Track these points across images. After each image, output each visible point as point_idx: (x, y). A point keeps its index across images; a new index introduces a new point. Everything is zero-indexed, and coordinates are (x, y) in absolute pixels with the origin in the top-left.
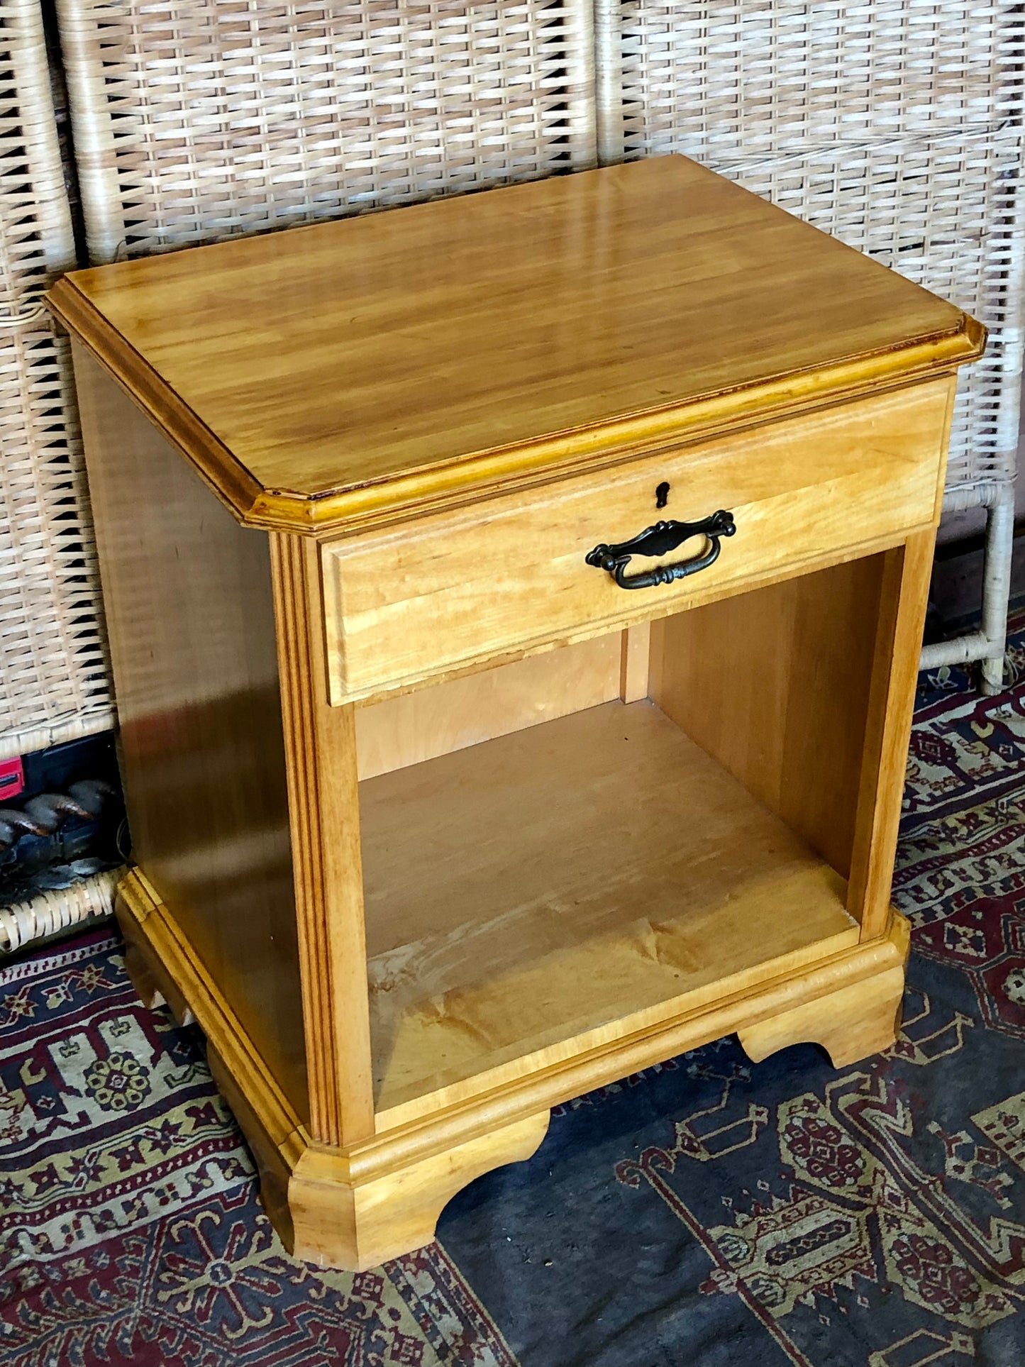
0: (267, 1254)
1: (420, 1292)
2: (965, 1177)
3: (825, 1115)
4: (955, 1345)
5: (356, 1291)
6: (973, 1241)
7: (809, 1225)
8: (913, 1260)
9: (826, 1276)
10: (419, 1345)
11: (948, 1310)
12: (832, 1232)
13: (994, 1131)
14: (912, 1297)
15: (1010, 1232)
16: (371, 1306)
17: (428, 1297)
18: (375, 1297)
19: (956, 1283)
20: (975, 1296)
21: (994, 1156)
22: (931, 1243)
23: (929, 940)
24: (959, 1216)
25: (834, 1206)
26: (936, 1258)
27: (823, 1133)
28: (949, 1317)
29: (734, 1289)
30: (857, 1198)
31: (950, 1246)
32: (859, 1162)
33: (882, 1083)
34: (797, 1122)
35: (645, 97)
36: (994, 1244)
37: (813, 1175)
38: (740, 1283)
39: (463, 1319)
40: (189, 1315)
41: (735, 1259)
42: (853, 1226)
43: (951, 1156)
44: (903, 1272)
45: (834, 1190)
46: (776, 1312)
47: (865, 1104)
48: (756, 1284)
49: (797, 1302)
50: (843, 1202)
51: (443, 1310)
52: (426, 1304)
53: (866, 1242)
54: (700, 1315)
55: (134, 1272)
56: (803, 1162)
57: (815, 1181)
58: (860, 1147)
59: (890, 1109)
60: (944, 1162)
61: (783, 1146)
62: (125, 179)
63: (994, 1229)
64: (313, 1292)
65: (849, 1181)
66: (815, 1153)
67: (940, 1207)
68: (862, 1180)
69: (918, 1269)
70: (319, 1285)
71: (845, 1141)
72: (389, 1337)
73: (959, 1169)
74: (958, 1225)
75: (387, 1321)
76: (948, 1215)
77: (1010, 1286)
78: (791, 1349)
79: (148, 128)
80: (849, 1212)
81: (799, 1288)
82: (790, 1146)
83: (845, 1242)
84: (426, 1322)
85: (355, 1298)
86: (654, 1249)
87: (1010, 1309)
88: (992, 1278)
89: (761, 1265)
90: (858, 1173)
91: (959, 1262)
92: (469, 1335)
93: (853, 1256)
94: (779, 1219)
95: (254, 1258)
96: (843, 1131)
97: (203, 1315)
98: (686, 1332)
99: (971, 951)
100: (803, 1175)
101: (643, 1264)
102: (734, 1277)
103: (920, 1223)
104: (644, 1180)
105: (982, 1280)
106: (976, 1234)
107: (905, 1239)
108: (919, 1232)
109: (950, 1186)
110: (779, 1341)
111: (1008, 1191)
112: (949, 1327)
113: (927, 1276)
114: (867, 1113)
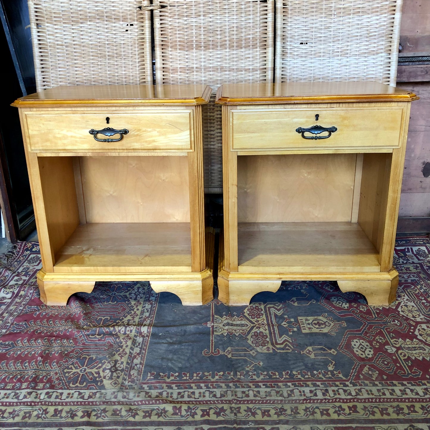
0: (125, 294)
1: (146, 308)
2: (285, 326)
3: (262, 307)
4: (251, 353)
5: (135, 304)
6: (275, 337)
7: (239, 322)
8: (257, 336)
9: (234, 331)
10: (137, 315)
11: (256, 346)
12: (242, 325)
13: (301, 321)
14: (250, 342)
15: (286, 339)
16: (135, 307)
17: (147, 309)
18: (137, 306)
19: (263, 343)
20: (265, 346)
21: (296, 324)
22: (264, 334)
23: (320, 286)
24: (277, 332)
25: (248, 321)
26: (263, 337)
27: (258, 309)
28: (255, 347)
29: (211, 326)
30: (254, 322)
31: (269, 336)
32: (261, 316)
33: (281, 305)
34: (254, 306)
35: (288, 75)
36: (280, 339)
37: (248, 315)
38: (213, 326)
39: (150, 315)
40: (101, 298)
41: (216, 322)
42: (248, 326)
43: (285, 322)
44: (252, 337)
45: (251, 319)
46: (215, 333)
47: (273, 307)
48: (216, 328)
49: (222, 334)
50: (251, 322)
51: (148, 312)
52: (145, 310)
53: (248, 330)
54: (198, 328)
55: (100, 289)
56: (248, 312)
57: (248, 316)
58: (264, 314)
59: (279, 310)
60: (282, 322)
61: (247, 308)
62: (164, 73)
63: (283, 336)
64: (127, 302)
65: (256, 318)
66: (253, 312)
67: (273, 329)
68: (259, 319)
69: (256, 337)
70: (129, 301)
71: (262, 312)
72: (133, 312)
73: (285, 324)
74: (275, 334)
75: (135, 310)
76: (274, 331)
77: (275, 347)
78: (212, 341)
79: (171, 64)
80: (250, 323)
81: (225, 331)
82: (248, 310)
83: (244, 328)
84: (142, 312)
85: (133, 305)
86: (200, 316)
87: (271, 351)
88: (272, 344)
89: (221, 325)
90: (260, 318)
91: (268, 339)
92: (148, 317)
93: (243, 331)
94: (233, 319)
95: (121, 294)
96: (264, 310)
97: (104, 299)
98: (193, 330)
99: (329, 289)
100: (246, 314)
101: (195, 317)
102: (212, 324)
103: (266, 330)
104: (210, 305)
105: (270, 344)
106: (277, 336)
107: (258, 332)
108: (264, 332)
109: (279, 326)
110: (211, 338)
111: (293, 332)
112: (254, 349)
113: (257, 339)
114: (273, 309)
